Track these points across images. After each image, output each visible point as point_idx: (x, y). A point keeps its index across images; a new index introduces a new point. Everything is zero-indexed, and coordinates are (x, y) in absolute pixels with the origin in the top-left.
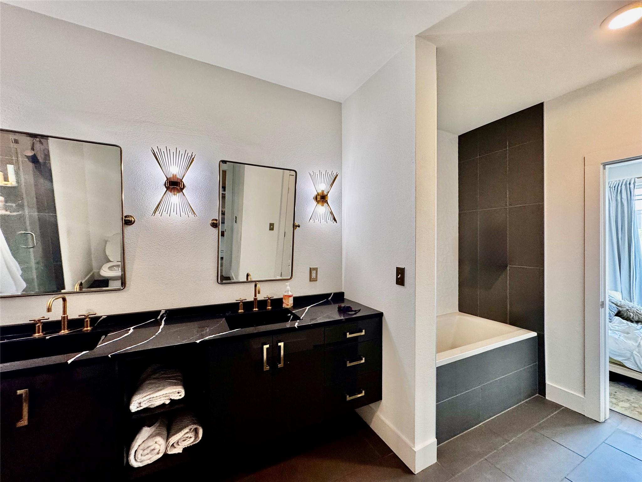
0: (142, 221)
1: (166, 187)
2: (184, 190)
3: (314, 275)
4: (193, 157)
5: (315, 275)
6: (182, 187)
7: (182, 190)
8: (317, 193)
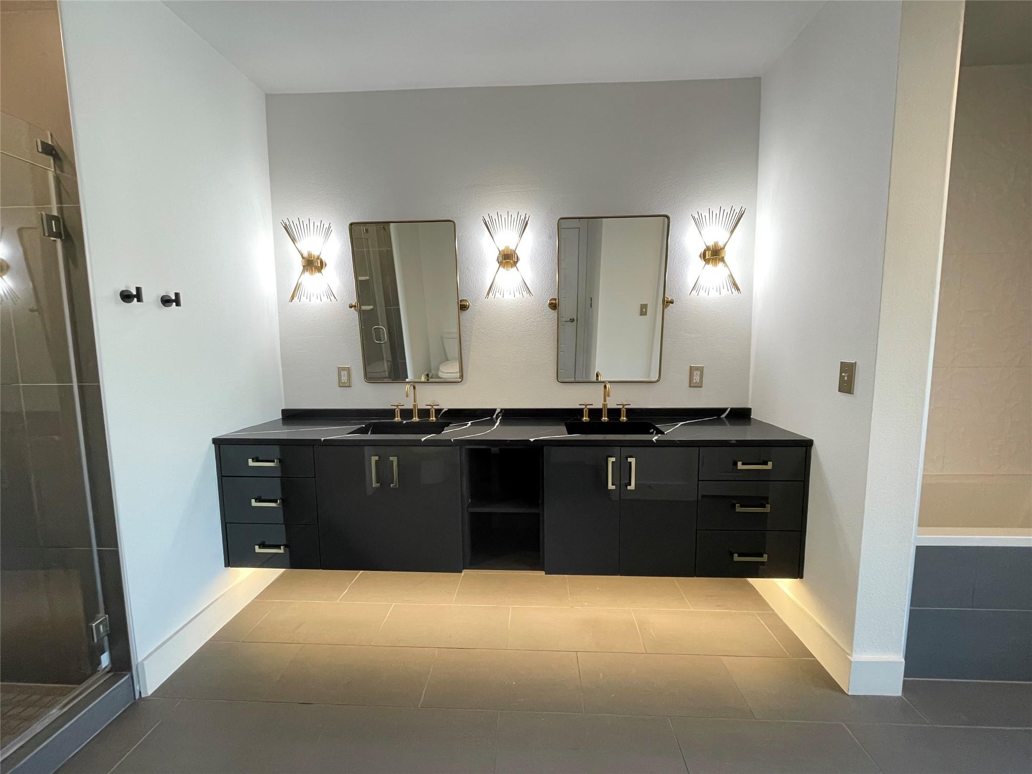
0: (476, 306)
1: (499, 262)
2: (518, 263)
3: (696, 378)
4: (527, 219)
5: (699, 378)
6: (516, 260)
7: (515, 263)
8: (705, 247)
